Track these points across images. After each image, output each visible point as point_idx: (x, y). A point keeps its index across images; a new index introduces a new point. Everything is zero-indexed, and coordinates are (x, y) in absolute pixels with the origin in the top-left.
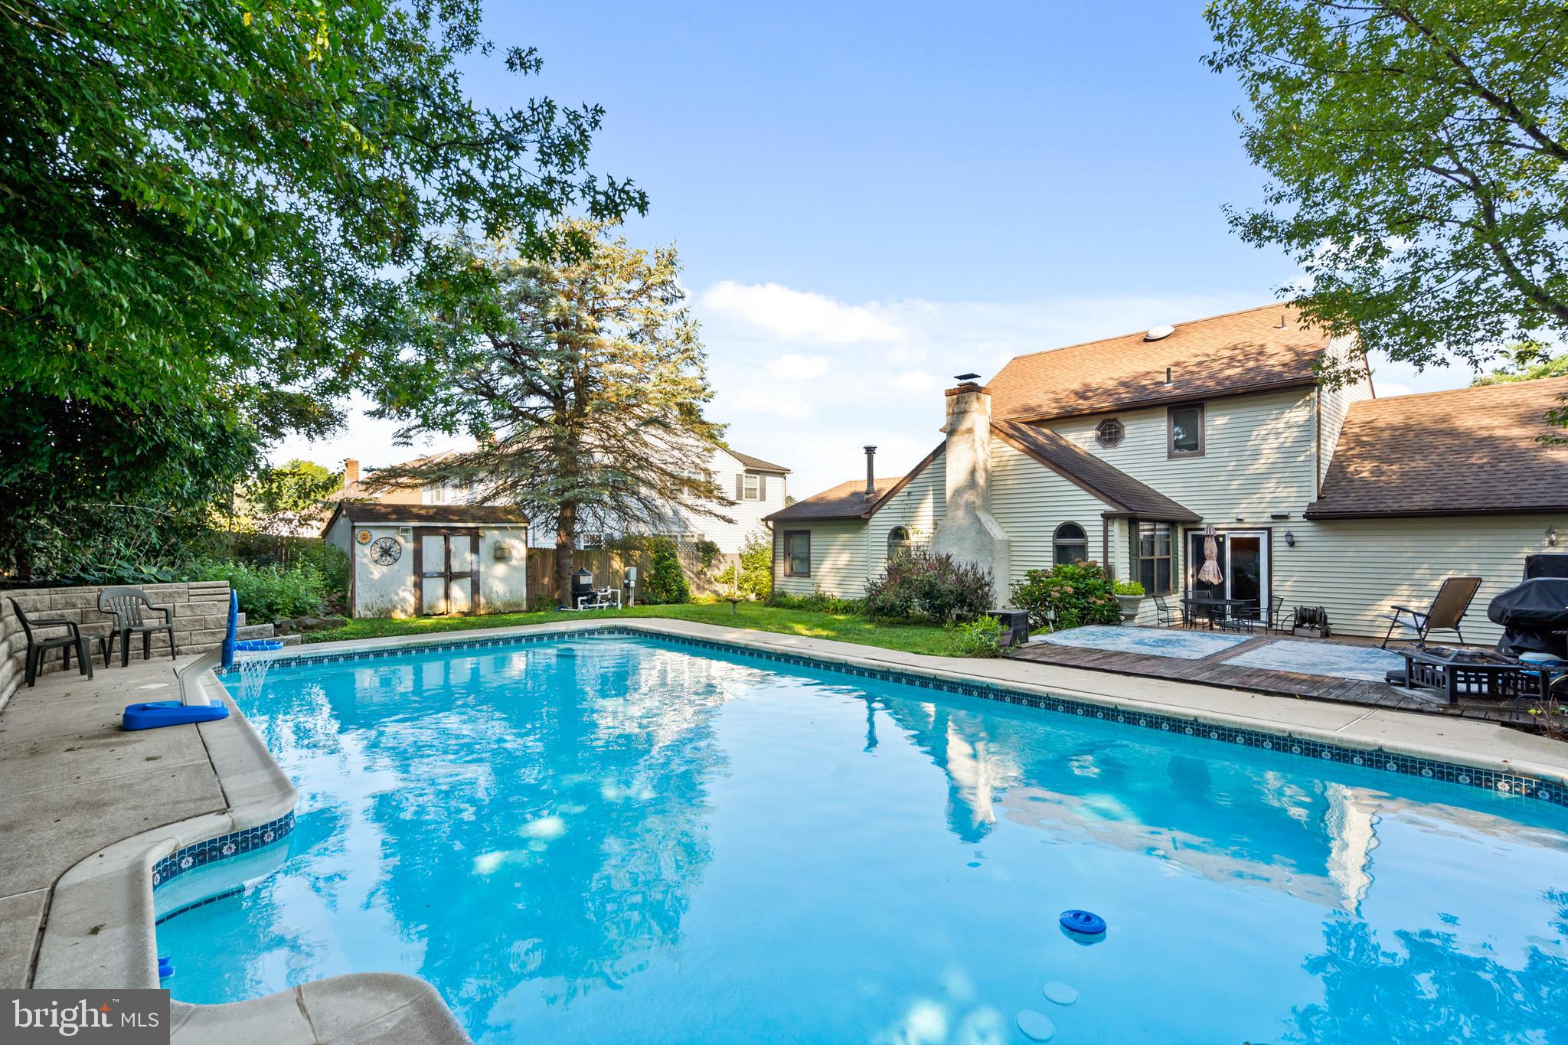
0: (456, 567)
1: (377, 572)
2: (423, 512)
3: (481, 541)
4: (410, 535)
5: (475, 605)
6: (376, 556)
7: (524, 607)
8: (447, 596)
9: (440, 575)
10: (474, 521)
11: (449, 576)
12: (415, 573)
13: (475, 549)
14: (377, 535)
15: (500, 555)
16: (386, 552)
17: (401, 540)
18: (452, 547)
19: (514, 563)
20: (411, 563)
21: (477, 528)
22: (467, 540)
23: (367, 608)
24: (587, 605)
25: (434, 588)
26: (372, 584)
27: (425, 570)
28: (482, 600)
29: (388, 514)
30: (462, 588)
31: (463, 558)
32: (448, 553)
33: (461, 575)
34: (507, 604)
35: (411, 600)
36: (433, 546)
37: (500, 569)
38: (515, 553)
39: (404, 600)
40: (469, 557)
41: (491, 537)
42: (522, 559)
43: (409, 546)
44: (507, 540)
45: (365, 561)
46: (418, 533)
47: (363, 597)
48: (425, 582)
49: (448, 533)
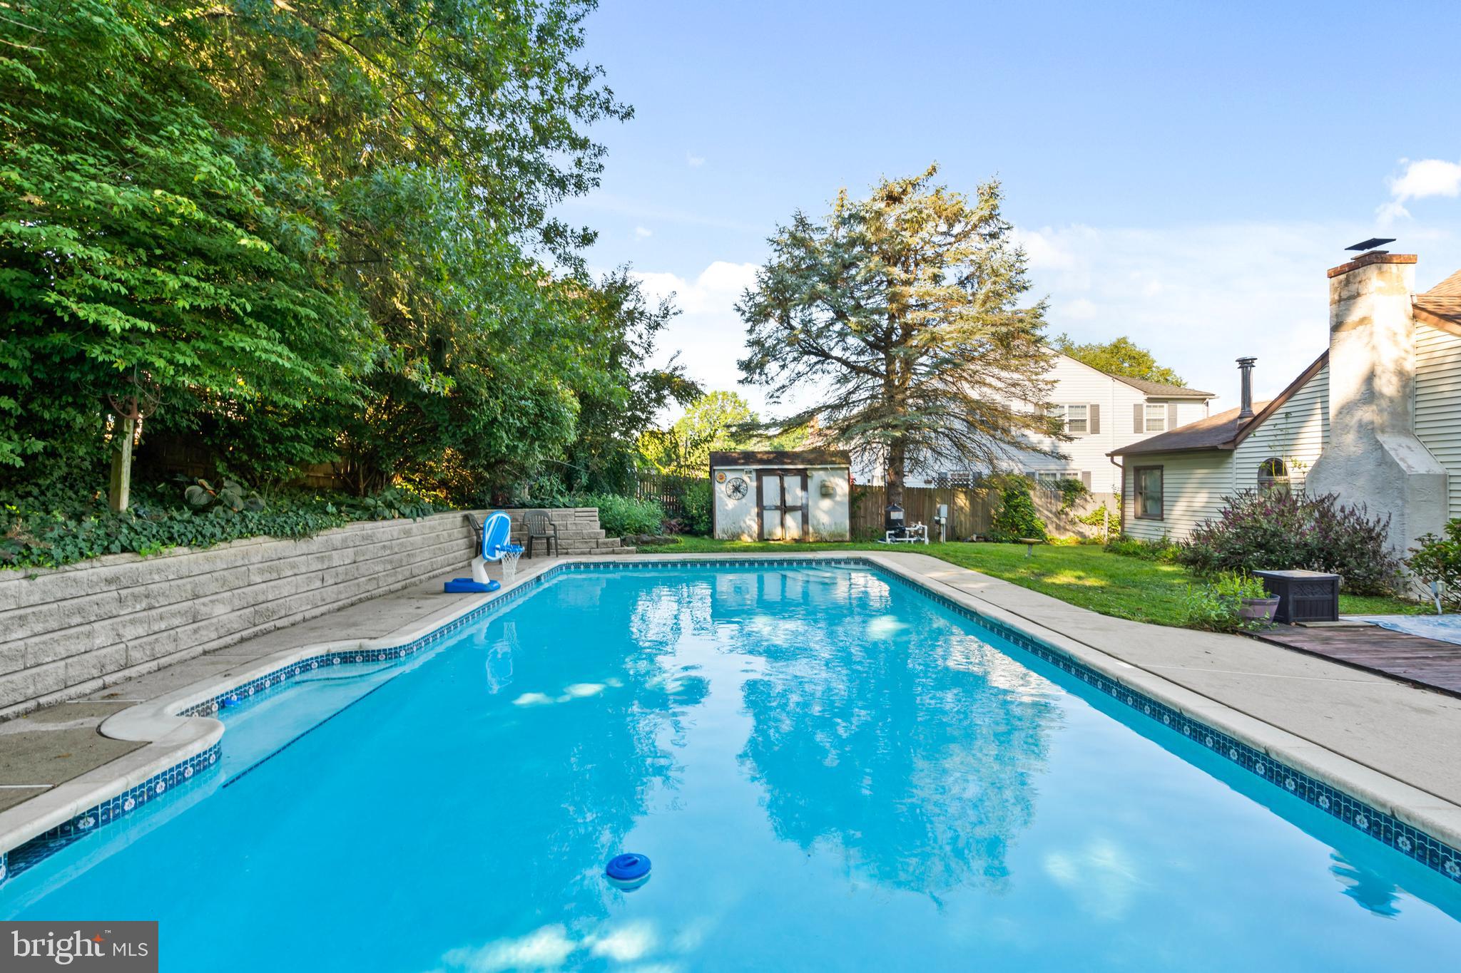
0: (790, 501)
1: (731, 504)
2: (765, 457)
3: (809, 481)
4: (754, 475)
5: (805, 533)
6: (730, 492)
7: (848, 537)
8: (782, 525)
9: (777, 508)
10: (802, 463)
11: (784, 509)
12: (758, 505)
13: (804, 487)
14: (730, 476)
15: (826, 492)
16: (737, 489)
17: (746, 478)
18: (786, 485)
19: (838, 498)
20: (755, 497)
21: (806, 469)
22: (798, 479)
23: (724, 532)
24: (894, 539)
25: (772, 518)
26: (727, 514)
27: (765, 504)
28: (811, 530)
29: (739, 459)
30: (794, 519)
31: (795, 494)
32: (783, 490)
33: (793, 509)
34: (832, 535)
35: (755, 528)
36: (771, 483)
37: (826, 504)
38: (839, 491)
39: (749, 527)
40: (799, 492)
41: (817, 476)
42: (844, 495)
43: (753, 484)
44: (832, 479)
45: (722, 495)
46: (760, 474)
47: (722, 525)
48: (765, 513)
49: (783, 474)
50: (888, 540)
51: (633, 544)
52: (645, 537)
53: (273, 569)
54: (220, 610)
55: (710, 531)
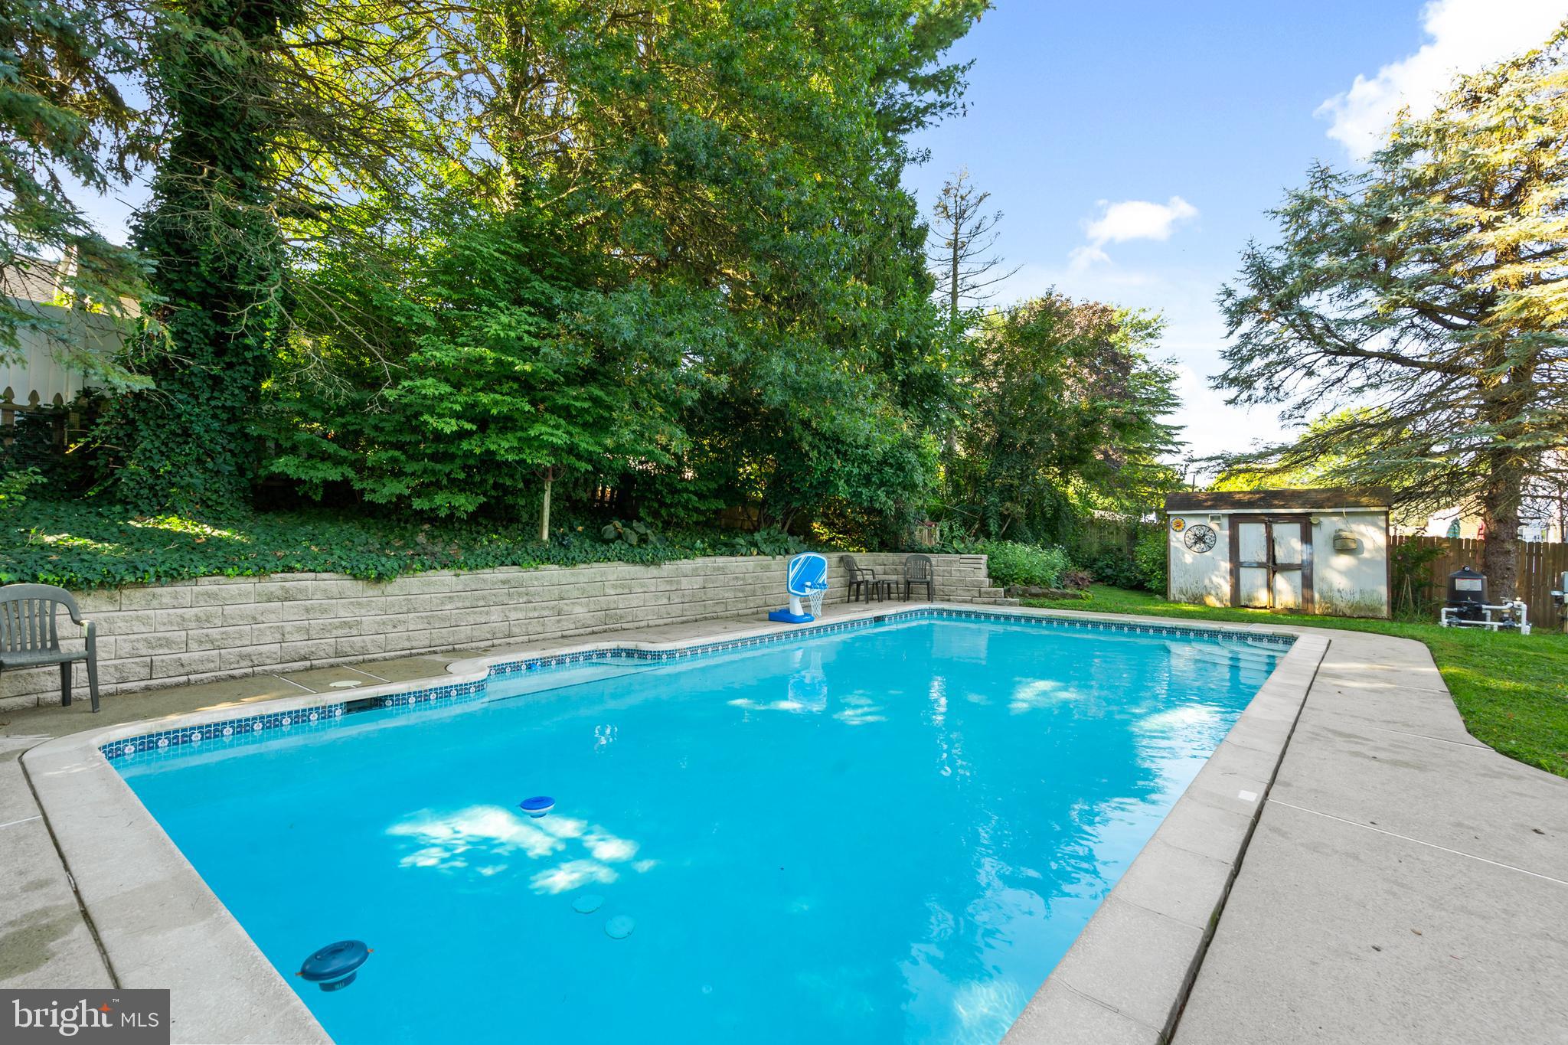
0: (1281, 556)
1: (1189, 558)
2: (1246, 498)
3: (1315, 530)
4: (1225, 522)
5: (1308, 600)
6: (1190, 542)
7: (1385, 611)
8: (1270, 588)
9: (1260, 565)
10: (1302, 506)
11: (1273, 566)
12: (1231, 560)
13: (1306, 538)
14: (1191, 522)
15: (1342, 546)
16: (1200, 539)
17: (1213, 525)
18: (1275, 535)
19: (1366, 555)
20: (1227, 550)
21: (1310, 514)
22: (1296, 528)
23: (1181, 592)
24: (1455, 619)
25: (1253, 581)
26: (1186, 571)
27: (1242, 559)
28: (1317, 596)
29: (1206, 501)
30: (1289, 580)
31: (1291, 548)
32: (1271, 542)
33: (1288, 568)
34: (1355, 607)
35: (1226, 589)
36: (1252, 536)
37: (1344, 561)
38: (1368, 544)
39: (1218, 587)
40: (1296, 544)
41: (1329, 524)
42: (1378, 549)
43: (1225, 533)
44: (1354, 527)
45: (1178, 545)
46: (1235, 521)
47: (1177, 581)
48: (1242, 571)
49: (1270, 520)
50: (1444, 621)
51: (1019, 595)
52: (1035, 590)
53: (626, 587)
54: (578, 609)
55: (1163, 592)
